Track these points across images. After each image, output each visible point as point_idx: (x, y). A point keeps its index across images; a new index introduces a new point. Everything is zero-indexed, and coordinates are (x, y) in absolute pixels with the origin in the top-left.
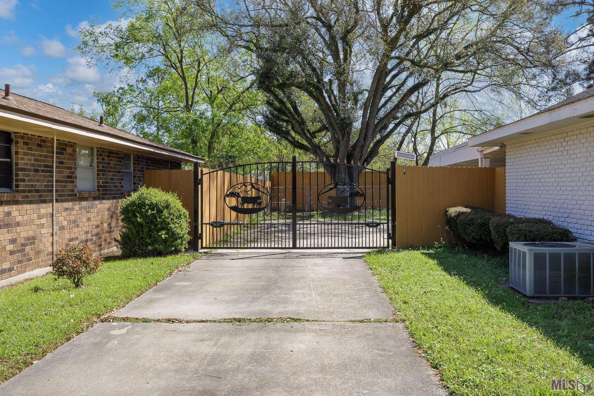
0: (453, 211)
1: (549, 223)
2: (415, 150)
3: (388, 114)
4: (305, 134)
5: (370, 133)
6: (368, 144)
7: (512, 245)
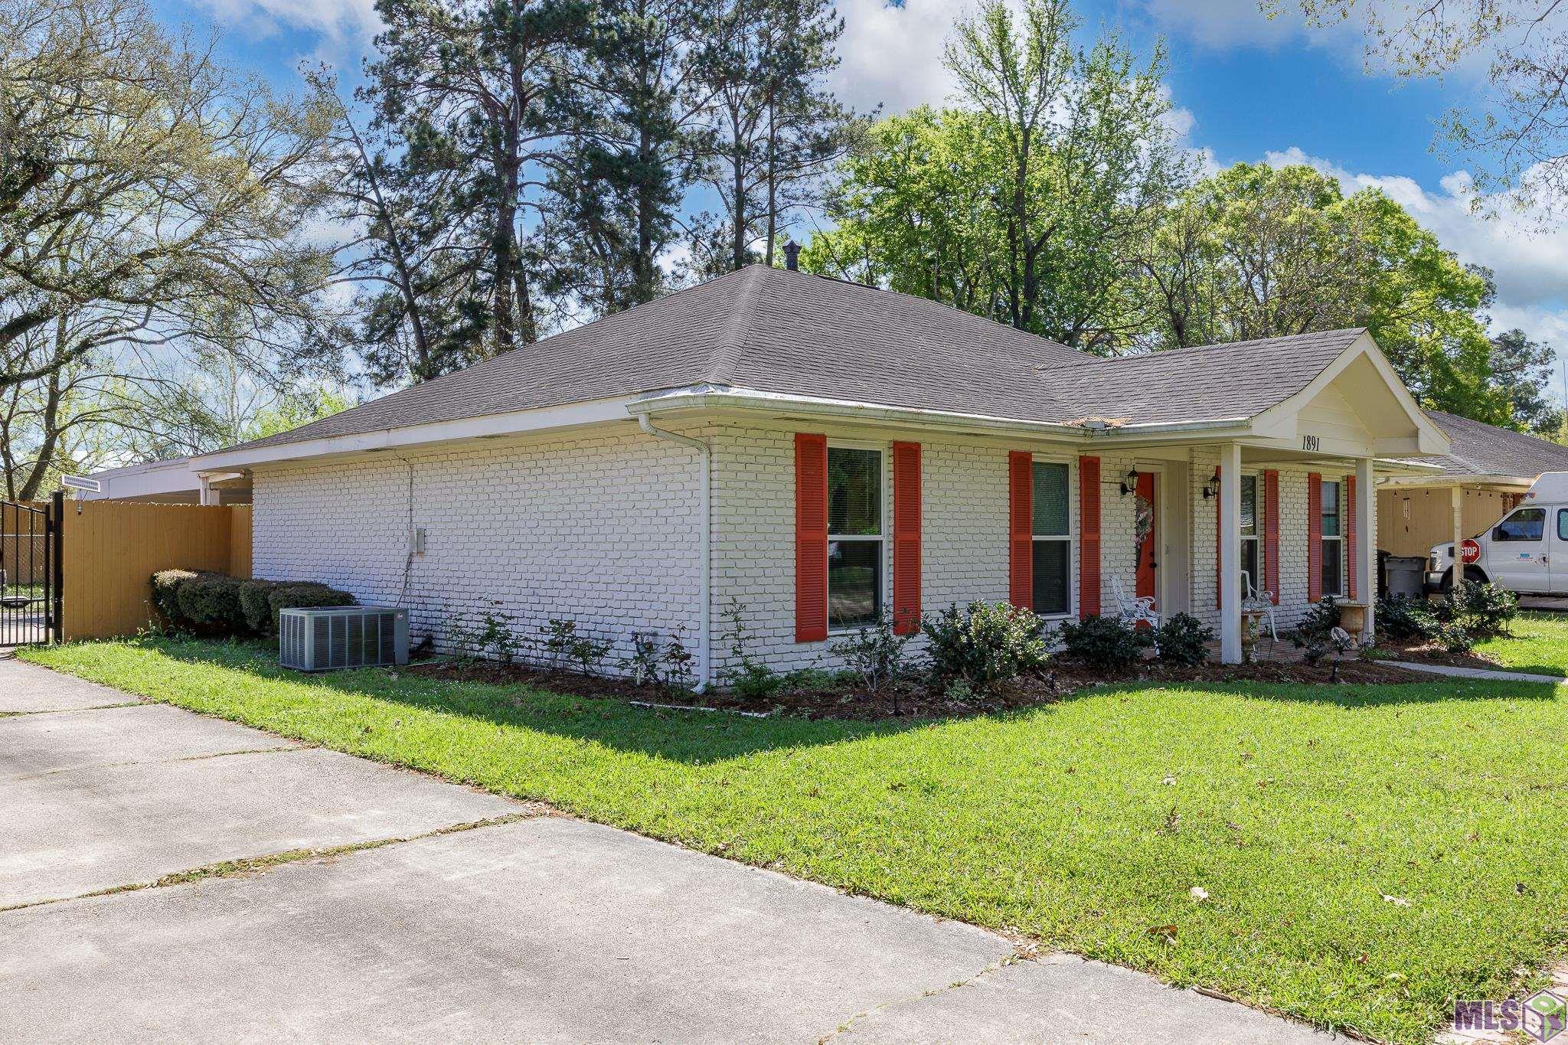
0: (167, 577)
1: (325, 586)
7: (283, 612)
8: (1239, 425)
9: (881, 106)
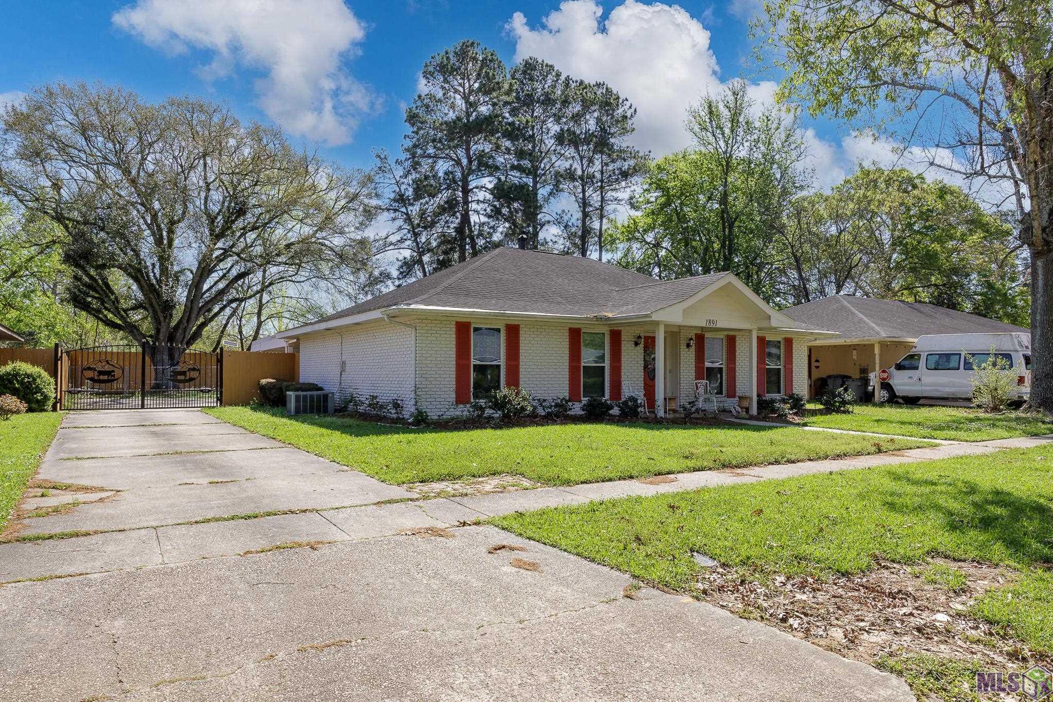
0: (264, 381)
2: (240, 332)
3: (213, 298)
4: (119, 313)
5: (193, 316)
6: (191, 326)
7: (288, 393)
8: (646, 316)
9: (650, 152)
